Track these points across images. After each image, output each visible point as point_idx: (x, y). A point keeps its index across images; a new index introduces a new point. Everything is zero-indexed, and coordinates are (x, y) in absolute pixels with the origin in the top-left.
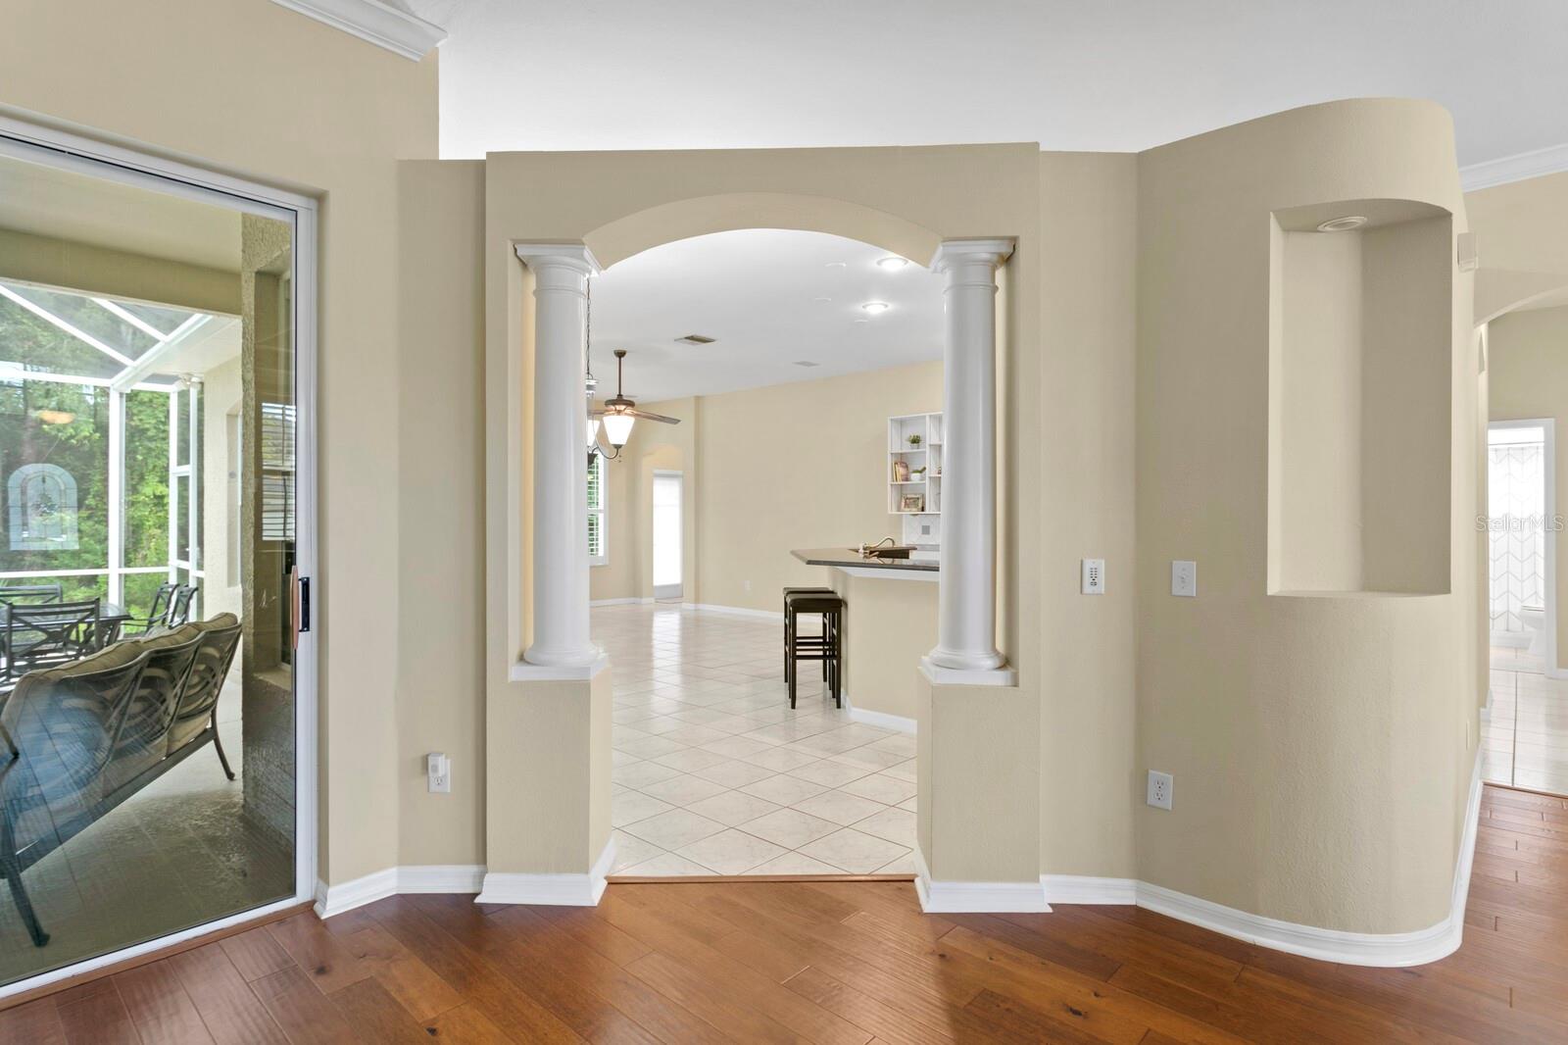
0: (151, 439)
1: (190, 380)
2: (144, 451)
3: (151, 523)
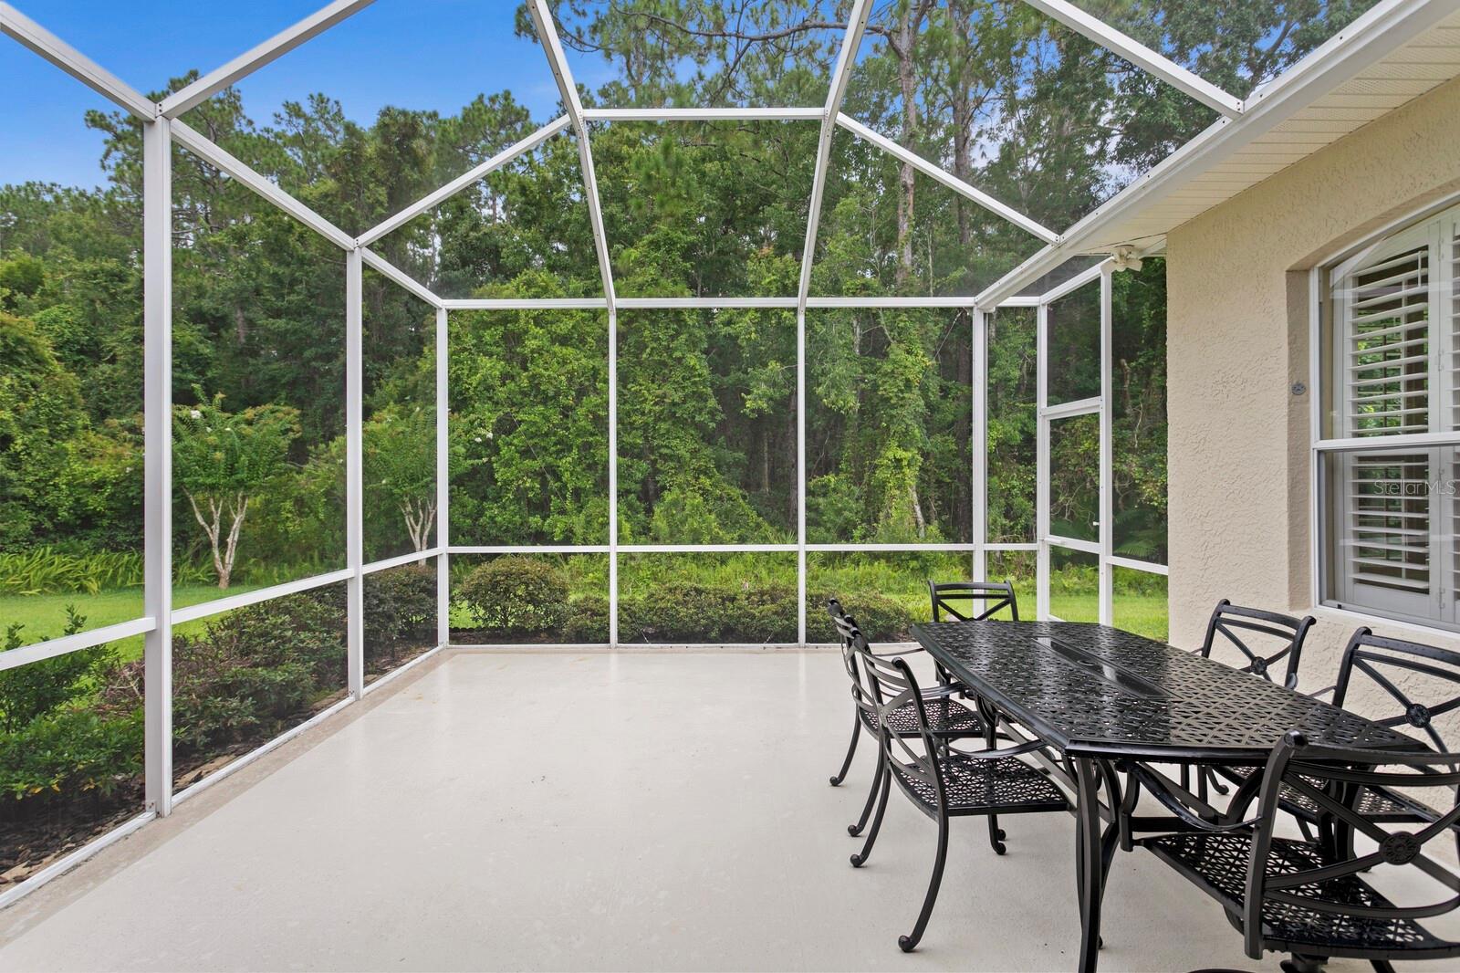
0: (893, 407)
2: (889, 419)
3: (892, 484)
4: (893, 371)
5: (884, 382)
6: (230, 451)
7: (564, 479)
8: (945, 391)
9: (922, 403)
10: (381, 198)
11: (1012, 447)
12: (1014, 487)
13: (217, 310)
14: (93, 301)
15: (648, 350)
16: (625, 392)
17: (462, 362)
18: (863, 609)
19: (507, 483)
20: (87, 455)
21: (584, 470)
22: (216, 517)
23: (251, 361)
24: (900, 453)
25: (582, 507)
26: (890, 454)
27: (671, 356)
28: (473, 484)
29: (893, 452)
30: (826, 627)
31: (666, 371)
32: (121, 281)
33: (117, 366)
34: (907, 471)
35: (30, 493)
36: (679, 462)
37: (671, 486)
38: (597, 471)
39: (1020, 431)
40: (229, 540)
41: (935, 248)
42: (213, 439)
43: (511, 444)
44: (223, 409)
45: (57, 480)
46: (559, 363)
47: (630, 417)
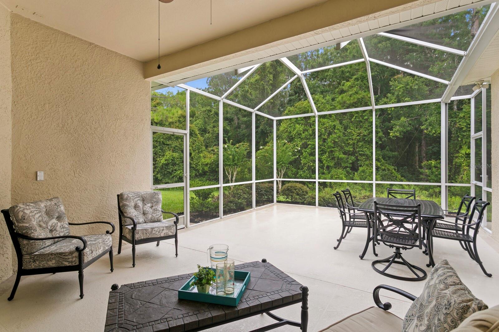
1: (482, 84)
3: (464, 165)
6: (233, 156)
7: (324, 163)
10: (271, 78)
13: (231, 117)
14: (205, 118)
15: (354, 117)
16: (346, 132)
17: (291, 127)
19: (305, 164)
20: (204, 157)
21: (330, 160)
22: (230, 173)
23: (239, 130)
25: (330, 172)
27: (363, 118)
28: (296, 164)
31: (361, 124)
32: (210, 112)
33: (210, 134)
35: (194, 166)
36: (367, 156)
37: (363, 165)
38: (335, 160)
40: (233, 179)
42: (229, 153)
43: (307, 152)
44: (232, 144)
45: (199, 163)
46: (322, 124)
47: (348, 141)
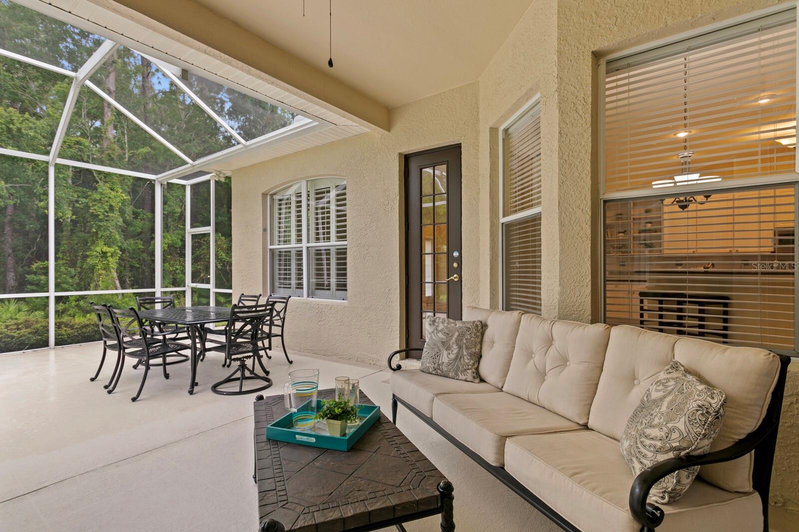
0: (101, 220)
2: (97, 228)
3: (99, 267)
4: (100, 199)
5: (94, 205)
8: (136, 215)
9: (121, 220)
11: (176, 248)
12: (177, 269)
18: (93, 325)
24: (106, 249)
26: (98, 249)
29: (100, 247)
30: (68, 337)
34: (110, 259)
39: (180, 240)
41: (129, 131)
